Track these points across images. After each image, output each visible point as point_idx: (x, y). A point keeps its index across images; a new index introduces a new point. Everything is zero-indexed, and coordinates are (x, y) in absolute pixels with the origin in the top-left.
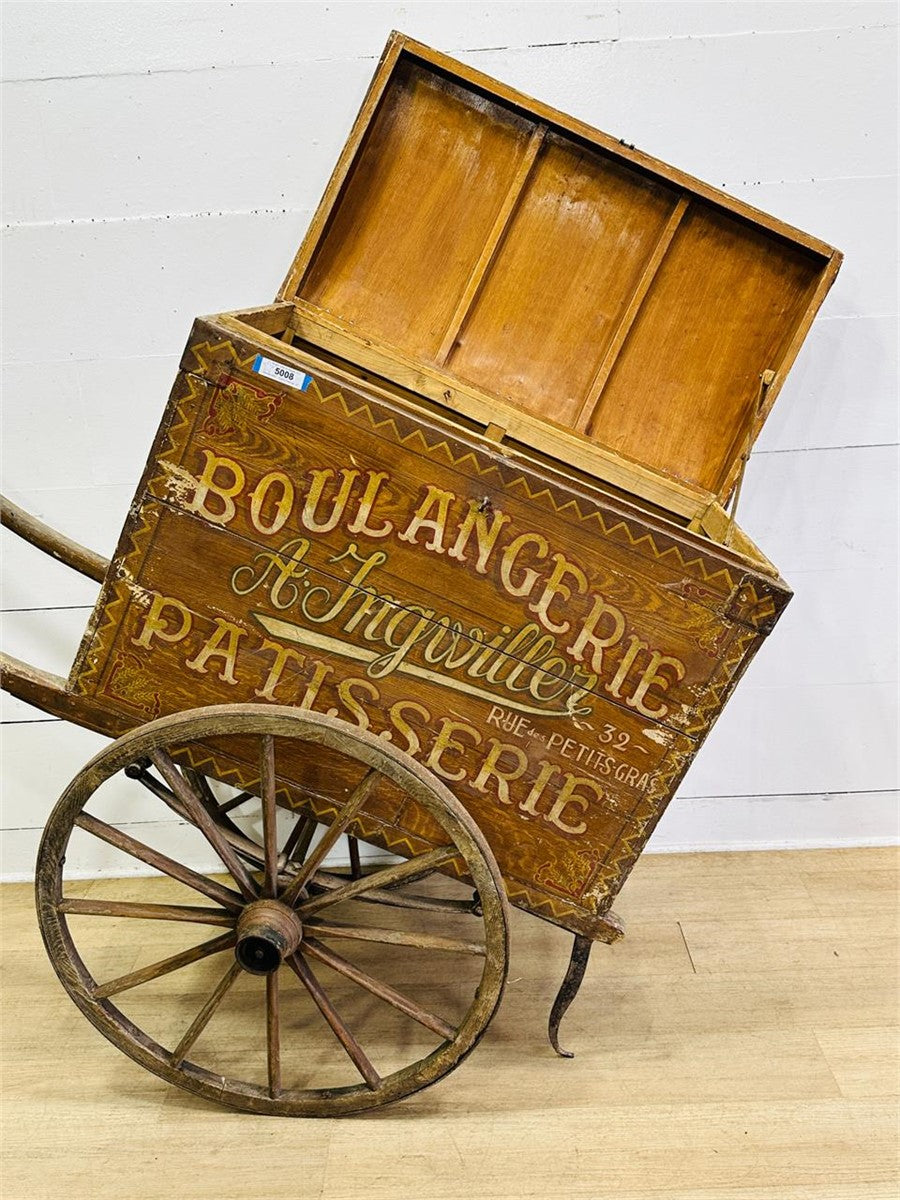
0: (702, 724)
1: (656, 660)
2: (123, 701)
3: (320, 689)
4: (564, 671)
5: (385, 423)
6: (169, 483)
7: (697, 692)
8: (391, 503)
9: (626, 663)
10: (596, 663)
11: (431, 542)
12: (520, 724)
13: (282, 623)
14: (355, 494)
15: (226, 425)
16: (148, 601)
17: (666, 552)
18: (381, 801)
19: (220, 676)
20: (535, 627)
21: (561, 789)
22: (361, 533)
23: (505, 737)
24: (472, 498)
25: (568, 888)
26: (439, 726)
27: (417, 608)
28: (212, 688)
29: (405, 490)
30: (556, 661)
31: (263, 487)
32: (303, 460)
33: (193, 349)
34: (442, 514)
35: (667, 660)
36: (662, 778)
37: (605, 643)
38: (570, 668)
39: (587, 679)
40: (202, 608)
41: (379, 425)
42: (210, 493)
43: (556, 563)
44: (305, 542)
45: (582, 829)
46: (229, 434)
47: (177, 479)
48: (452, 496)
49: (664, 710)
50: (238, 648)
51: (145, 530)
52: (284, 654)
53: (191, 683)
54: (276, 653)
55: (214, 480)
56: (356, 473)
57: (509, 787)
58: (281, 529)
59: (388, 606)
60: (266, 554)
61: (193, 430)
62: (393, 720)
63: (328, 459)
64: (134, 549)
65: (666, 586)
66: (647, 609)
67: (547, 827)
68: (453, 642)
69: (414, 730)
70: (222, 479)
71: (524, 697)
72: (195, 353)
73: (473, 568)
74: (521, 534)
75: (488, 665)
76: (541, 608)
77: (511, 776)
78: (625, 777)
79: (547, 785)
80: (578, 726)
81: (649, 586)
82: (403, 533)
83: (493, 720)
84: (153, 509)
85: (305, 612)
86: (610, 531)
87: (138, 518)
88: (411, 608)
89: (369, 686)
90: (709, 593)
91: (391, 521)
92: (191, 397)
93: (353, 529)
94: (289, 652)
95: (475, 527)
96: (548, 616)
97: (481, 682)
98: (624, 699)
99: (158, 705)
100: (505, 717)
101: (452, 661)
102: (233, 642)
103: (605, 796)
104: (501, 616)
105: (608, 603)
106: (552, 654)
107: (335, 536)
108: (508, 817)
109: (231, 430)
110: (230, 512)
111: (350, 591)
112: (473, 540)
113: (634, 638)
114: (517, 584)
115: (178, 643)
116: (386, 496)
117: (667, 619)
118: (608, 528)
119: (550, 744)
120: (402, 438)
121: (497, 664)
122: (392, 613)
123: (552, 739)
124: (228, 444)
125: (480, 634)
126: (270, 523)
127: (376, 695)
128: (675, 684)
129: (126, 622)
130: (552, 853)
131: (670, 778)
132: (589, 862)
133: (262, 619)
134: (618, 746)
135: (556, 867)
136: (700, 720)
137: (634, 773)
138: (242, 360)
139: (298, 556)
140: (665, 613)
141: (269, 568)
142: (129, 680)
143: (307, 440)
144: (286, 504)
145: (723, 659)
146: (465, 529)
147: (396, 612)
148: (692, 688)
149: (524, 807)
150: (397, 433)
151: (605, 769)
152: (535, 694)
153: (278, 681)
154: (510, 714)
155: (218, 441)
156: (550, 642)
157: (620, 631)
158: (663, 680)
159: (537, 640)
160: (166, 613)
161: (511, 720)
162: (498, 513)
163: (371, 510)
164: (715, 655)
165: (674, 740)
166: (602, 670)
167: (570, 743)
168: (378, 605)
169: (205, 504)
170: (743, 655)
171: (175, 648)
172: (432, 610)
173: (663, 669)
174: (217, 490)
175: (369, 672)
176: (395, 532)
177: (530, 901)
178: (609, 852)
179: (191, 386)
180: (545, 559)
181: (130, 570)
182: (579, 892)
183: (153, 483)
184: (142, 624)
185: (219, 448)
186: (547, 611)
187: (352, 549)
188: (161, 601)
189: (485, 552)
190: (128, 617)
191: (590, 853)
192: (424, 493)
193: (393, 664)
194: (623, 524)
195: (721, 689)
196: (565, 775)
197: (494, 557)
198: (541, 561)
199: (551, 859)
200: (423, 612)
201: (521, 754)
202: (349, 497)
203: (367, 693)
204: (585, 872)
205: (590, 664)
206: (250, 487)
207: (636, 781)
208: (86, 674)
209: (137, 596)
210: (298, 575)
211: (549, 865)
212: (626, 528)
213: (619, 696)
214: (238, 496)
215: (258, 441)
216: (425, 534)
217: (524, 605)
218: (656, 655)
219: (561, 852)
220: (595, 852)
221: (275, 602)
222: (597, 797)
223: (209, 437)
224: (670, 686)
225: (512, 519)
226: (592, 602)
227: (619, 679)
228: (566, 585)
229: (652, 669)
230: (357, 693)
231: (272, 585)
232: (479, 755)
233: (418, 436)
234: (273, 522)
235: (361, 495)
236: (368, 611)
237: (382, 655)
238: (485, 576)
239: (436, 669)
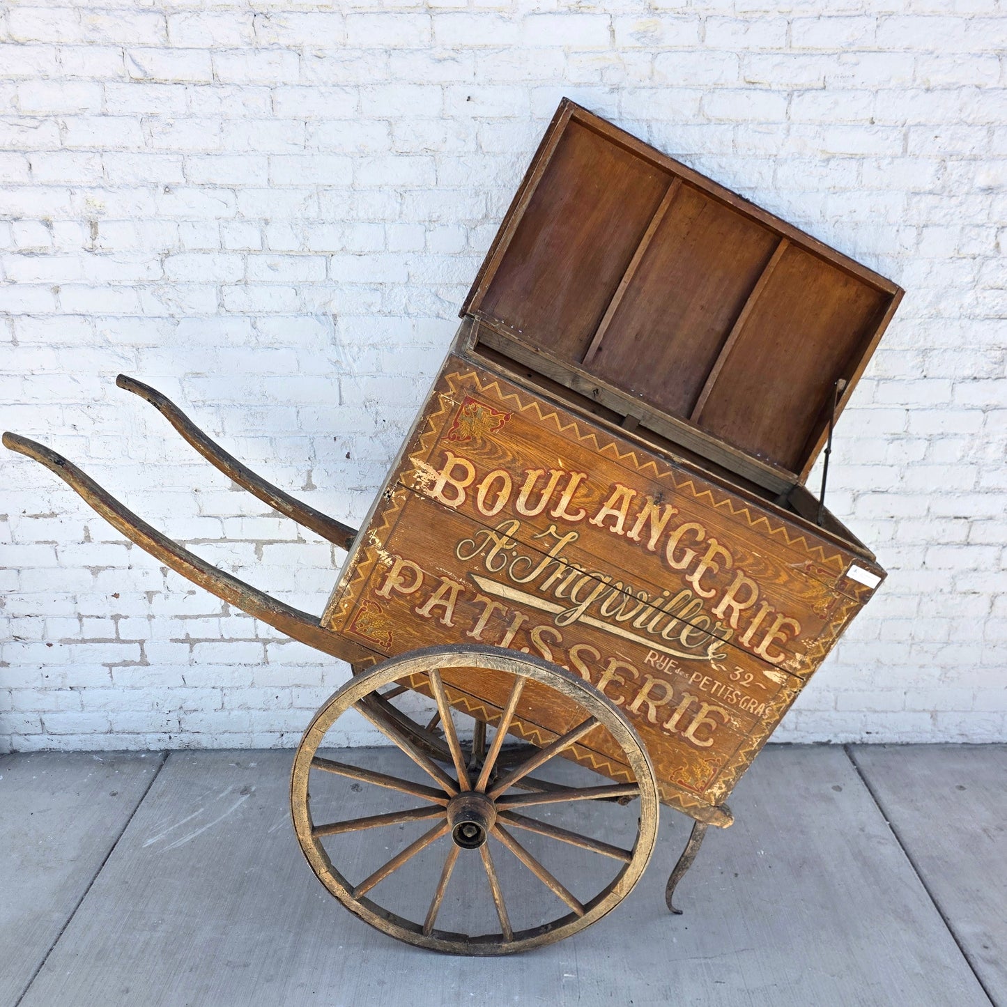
0: (809, 668)
1: (780, 620)
2: (364, 637)
3: (517, 633)
4: (707, 626)
5: (588, 437)
6: (417, 475)
7: (808, 644)
8: (586, 496)
9: (757, 621)
10: (734, 621)
11: (615, 526)
12: (670, 664)
14: (559, 488)
15: (465, 434)
16: (391, 563)
17: (795, 541)
18: (557, 717)
19: (441, 620)
20: (689, 592)
21: (697, 713)
22: (561, 517)
23: (657, 673)
24: (649, 495)
25: (694, 786)
26: (607, 664)
27: (598, 574)
28: (433, 629)
29: (598, 487)
30: (702, 618)
31: (488, 480)
32: (521, 462)
33: (446, 377)
34: (625, 505)
35: (788, 620)
36: (775, 708)
37: (742, 606)
38: (713, 624)
39: (726, 632)
40: (431, 569)
41: (584, 438)
42: (447, 484)
43: (710, 545)
44: (517, 522)
45: (710, 743)
46: (467, 441)
47: (423, 472)
48: (634, 493)
49: (782, 657)
50: (457, 600)
51: (394, 510)
52: (491, 606)
53: (418, 625)
54: (485, 605)
55: (451, 474)
56: (561, 473)
57: (657, 711)
58: (499, 512)
59: (575, 573)
60: (485, 531)
61: (440, 437)
62: (571, 657)
63: (541, 461)
64: (384, 524)
65: (793, 565)
66: (777, 581)
67: (684, 741)
68: (623, 601)
69: (587, 667)
70: (458, 474)
71: (675, 644)
72: (447, 380)
73: (645, 546)
74: (685, 523)
75: (650, 619)
76: (695, 579)
77: (659, 703)
78: (747, 706)
79: (686, 710)
80: (714, 667)
81: (779, 565)
82: (593, 518)
83: (649, 661)
84: (401, 494)
85: (511, 575)
86: (755, 522)
87: (390, 501)
88: (593, 575)
89: (555, 632)
90: (825, 572)
91: (584, 509)
92: (440, 413)
93: (555, 514)
94: (496, 604)
95: (649, 516)
96: (700, 584)
97: (642, 632)
98: (752, 647)
99: (390, 640)
100: (659, 659)
101: (621, 615)
102: (453, 596)
103: (730, 719)
104: (663, 584)
105: (748, 577)
106: (701, 613)
107: (540, 519)
108: (654, 732)
109: (468, 438)
110: (462, 497)
111: (548, 560)
112: (647, 525)
113: (765, 603)
114: (678, 559)
115: (410, 594)
116: (583, 491)
117: (791, 590)
118: (752, 521)
119: (691, 680)
120: (600, 448)
121: (657, 619)
122: (578, 578)
123: (694, 676)
124: (465, 448)
125: (645, 596)
126: (492, 507)
127: (560, 638)
128: (792, 638)
129: (373, 577)
130: (685, 760)
131: (781, 707)
132: (712, 767)
133: (477, 579)
134: (744, 683)
135: (687, 771)
136: (808, 665)
137: (754, 703)
138: (483, 386)
139: (509, 533)
140: (791, 586)
141: (487, 541)
142: (370, 622)
143: (526, 447)
144: (505, 494)
145: (830, 621)
146: (642, 518)
147: (582, 577)
148: (805, 642)
149: (667, 726)
150: (596, 444)
151: (732, 700)
152: (683, 641)
153: (485, 626)
154: (663, 657)
155: (457, 445)
156: (700, 604)
157: (754, 597)
158: (784, 634)
159: (690, 602)
160: (404, 572)
161: (663, 661)
162: (669, 507)
163: (570, 502)
164: (825, 618)
165: (786, 680)
166: (738, 626)
167: (707, 680)
168: (568, 572)
169: (443, 492)
170: (846, 618)
172: (610, 576)
173: (785, 627)
174: (453, 482)
175: (556, 621)
176: (587, 517)
177: (664, 795)
178: (729, 760)
179: (442, 404)
180: (702, 542)
181: (379, 539)
182: (702, 789)
183: (404, 476)
184: (384, 579)
185: (458, 451)
186: (699, 581)
187: (553, 529)
188: (400, 563)
189: (655, 535)
190: (374, 574)
191: (714, 760)
192: (613, 489)
193: (576, 616)
194: (765, 518)
195: (826, 643)
196: (702, 704)
197: (663, 539)
198: (698, 543)
199: (684, 765)
200: (603, 577)
201: (668, 686)
202: (554, 490)
203: (553, 637)
204: (709, 775)
205: (729, 621)
206: (479, 480)
207: (755, 709)
208: (338, 615)
209: (383, 559)
210: (508, 547)
211: (682, 769)
212: (767, 522)
213: (748, 646)
214: (470, 486)
215: (489, 446)
216: (611, 520)
217: (682, 574)
218: (780, 616)
219: (692, 760)
220: (718, 760)
221: (488, 566)
222: (724, 720)
223: (451, 442)
224: (788, 640)
225: (679, 511)
226: (735, 576)
227: (750, 633)
228: (716, 562)
229: (776, 626)
230: (545, 636)
231: (487, 553)
232: (636, 686)
233: (612, 447)
234: (494, 507)
235: (564, 489)
236: (560, 576)
237: (567, 609)
238: (654, 553)
239: (609, 621)
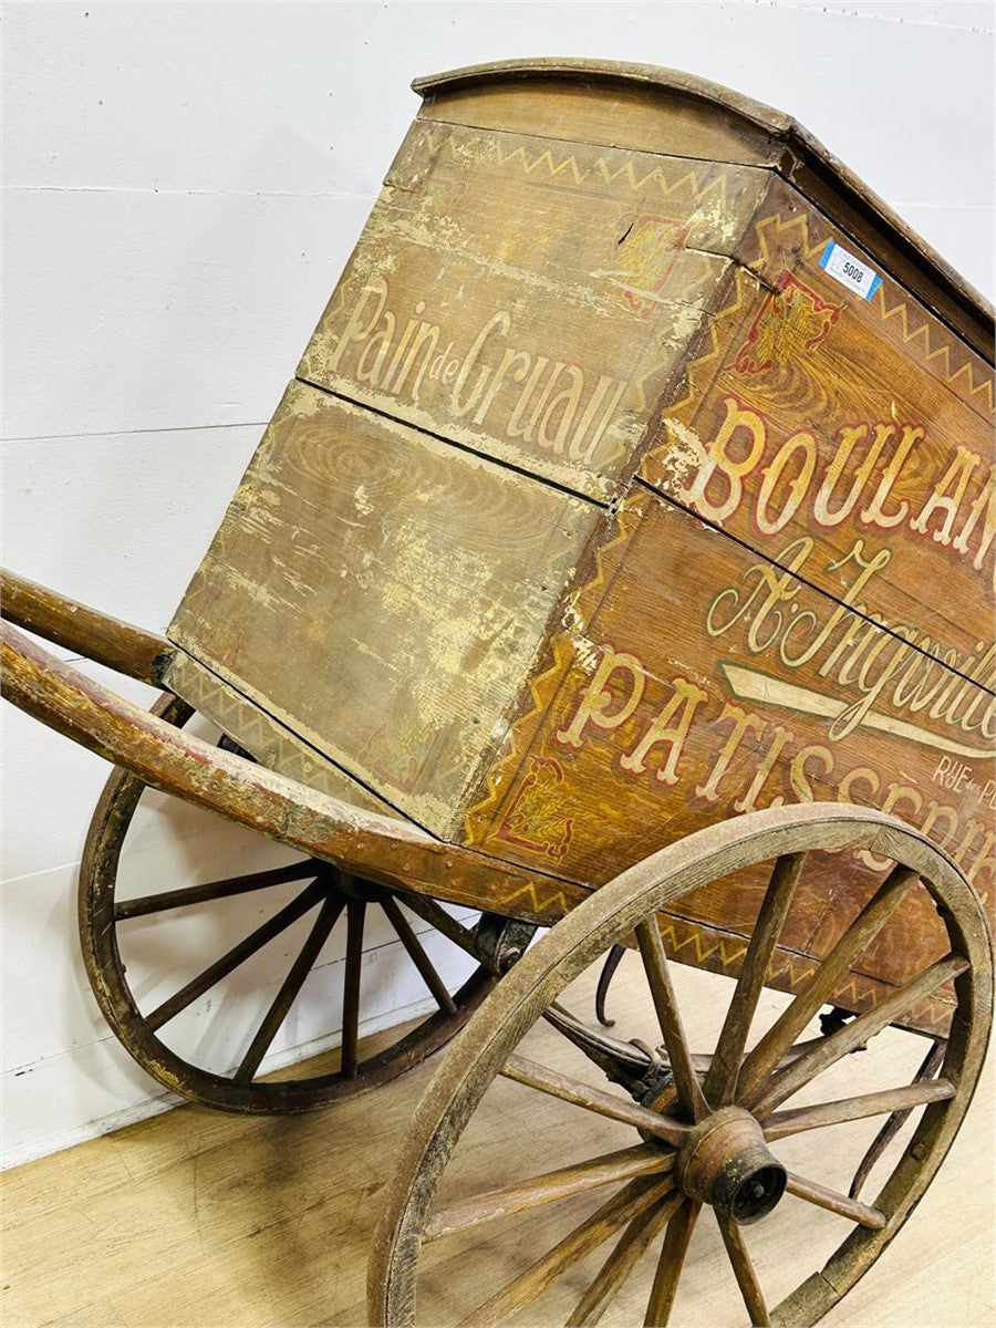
2: (522, 843)
3: (771, 771)
5: (939, 352)
6: (669, 457)
8: (915, 474)
11: (940, 529)
12: (962, 775)
13: (753, 674)
14: (882, 462)
15: (763, 356)
16: (594, 664)
19: (660, 772)
22: (873, 522)
23: (945, 796)
27: (902, 628)
28: (644, 796)
29: (934, 454)
31: (782, 457)
32: (838, 412)
33: (757, 228)
34: (961, 487)
40: (660, 665)
41: (933, 355)
42: (716, 472)
44: (809, 542)
46: (765, 371)
47: (681, 449)
48: (977, 461)
50: (692, 723)
51: (618, 541)
52: (745, 721)
53: (620, 793)
54: (734, 724)
55: (727, 449)
56: (891, 430)
58: (787, 524)
59: (873, 631)
60: (758, 567)
61: (722, 365)
62: (839, 799)
63: (868, 410)
64: (596, 576)
68: (925, 672)
70: (738, 447)
71: (974, 737)
72: (759, 232)
73: (971, 562)
75: (952, 698)
79: (967, 851)
82: (916, 518)
83: (938, 775)
84: (632, 504)
85: (782, 650)
87: (614, 521)
88: (895, 631)
89: (826, 754)
91: (908, 502)
92: (733, 309)
93: (866, 517)
94: (752, 719)
95: (986, 506)
97: (939, 725)
99: (567, 840)
100: (950, 769)
101: (918, 700)
102: (687, 715)
104: (979, 630)
107: (843, 529)
109: (768, 364)
110: (736, 499)
111: (840, 612)
112: (981, 522)
115: (616, 728)
116: (913, 465)
119: (982, 795)
120: (951, 375)
121: (959, 698)
122: (874, 641)
123: (986, 789)
124: (759, 388)
125: (954, 656)
127: (830, 766)
129: (557, 703)
133: (730, 672)
138: (811, 247)
139: (795, 566)
141: (758, 589)
142: (538, 806)
143: (852, 379)
144: (801, 483)
146: (977, 509)
147: (879, 638)
150: (947, 367)
152: (984, 730)
153: (726, 769)
154: (957, 763)
155: (747, 383)
160: (613, 680)
161: (955, 772)
163: (892, 486)
168: (863, 632)
169: (706, 490)
171: (612, 738)
172: (916, 630)
174: (726, 466)
175: (830, 732)
176: (908, 517)
179: (738, 290)
181: (582, 612)
183: (647, 460)
184: (577, 703)
185: (748, 394)
187: (858, 548)
188: (614, 660)
189: (988, 539)
190: (561, 695)
192: (952, 456)
193: (859, 716)
200: (907, 633)
201: (954, 816)
202: (874, 467)
203: (821, 765)
206: (767, 458)
208: (480, 806)
209: (582, 657)
210: (788, 596)
214: (750, 474)
215: (796, 382)
216: (938, 517)
221: (752, 641)
223: (739, 376)
230: (811, 767)
231: (755, 613)
233: (965, 373)
234: (780, 514)
235: (887, 465)
236: (850, 642)
237: (850, 705)
238: (980, 572)
239: (900, 715)
